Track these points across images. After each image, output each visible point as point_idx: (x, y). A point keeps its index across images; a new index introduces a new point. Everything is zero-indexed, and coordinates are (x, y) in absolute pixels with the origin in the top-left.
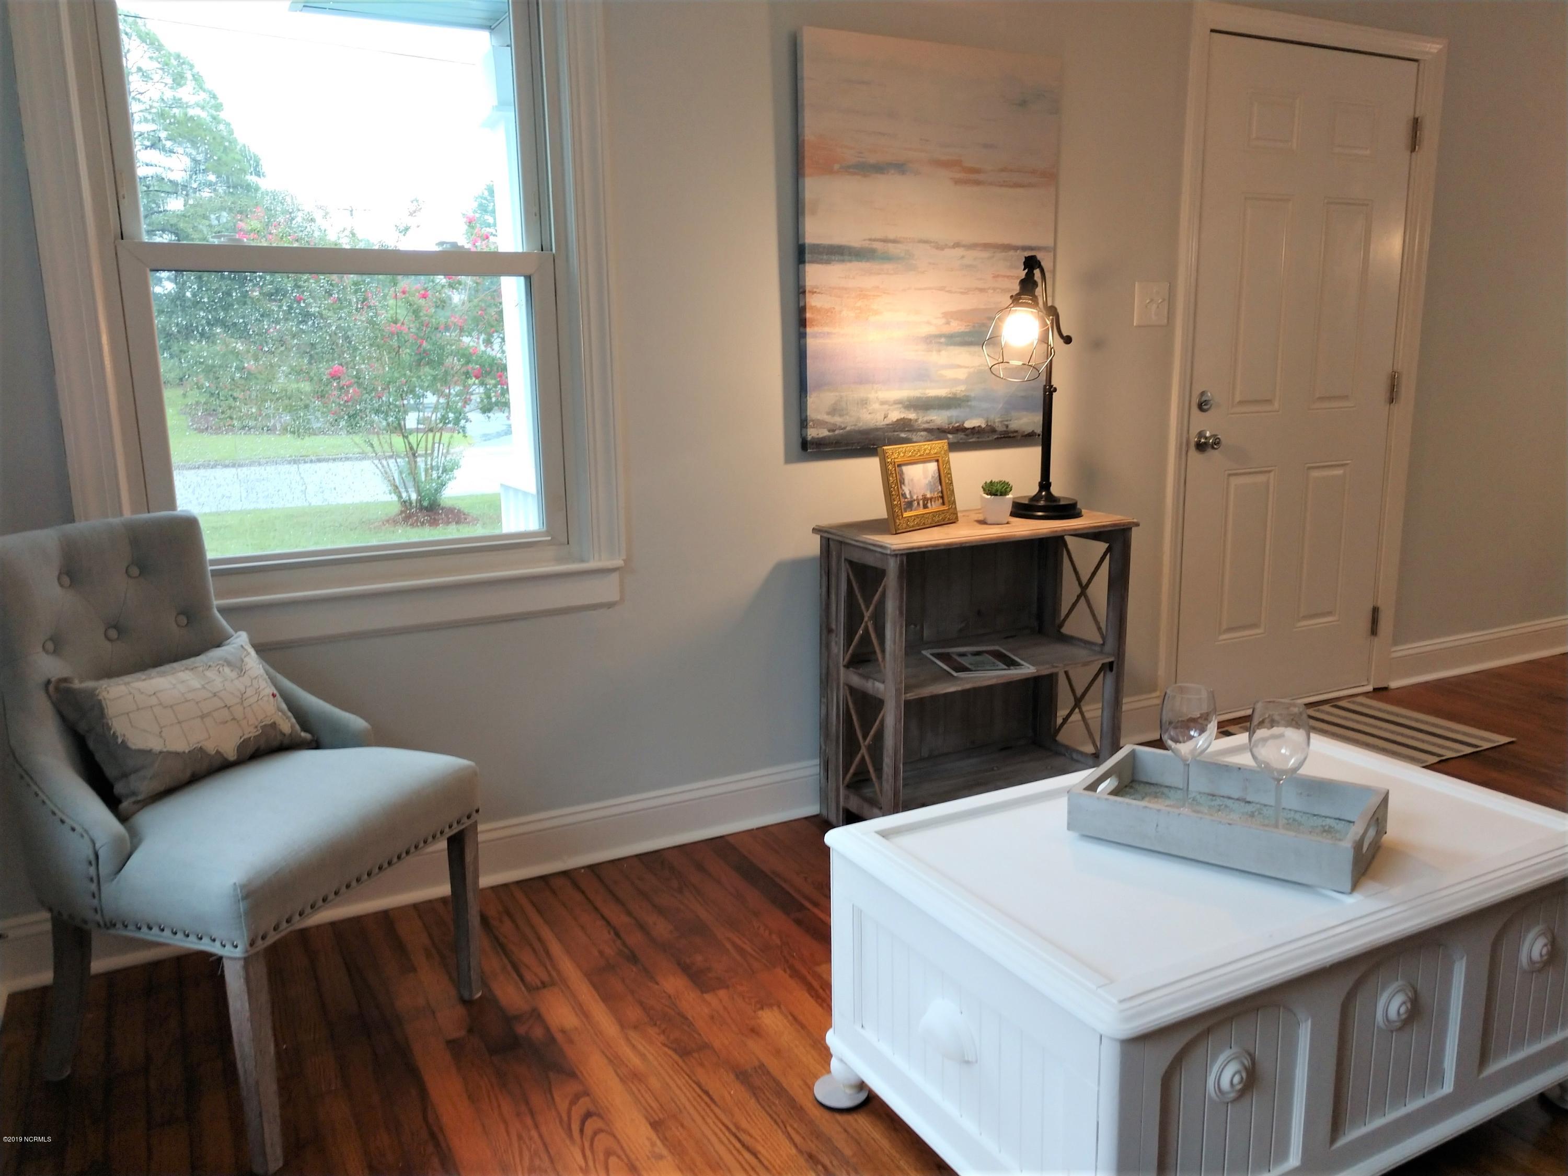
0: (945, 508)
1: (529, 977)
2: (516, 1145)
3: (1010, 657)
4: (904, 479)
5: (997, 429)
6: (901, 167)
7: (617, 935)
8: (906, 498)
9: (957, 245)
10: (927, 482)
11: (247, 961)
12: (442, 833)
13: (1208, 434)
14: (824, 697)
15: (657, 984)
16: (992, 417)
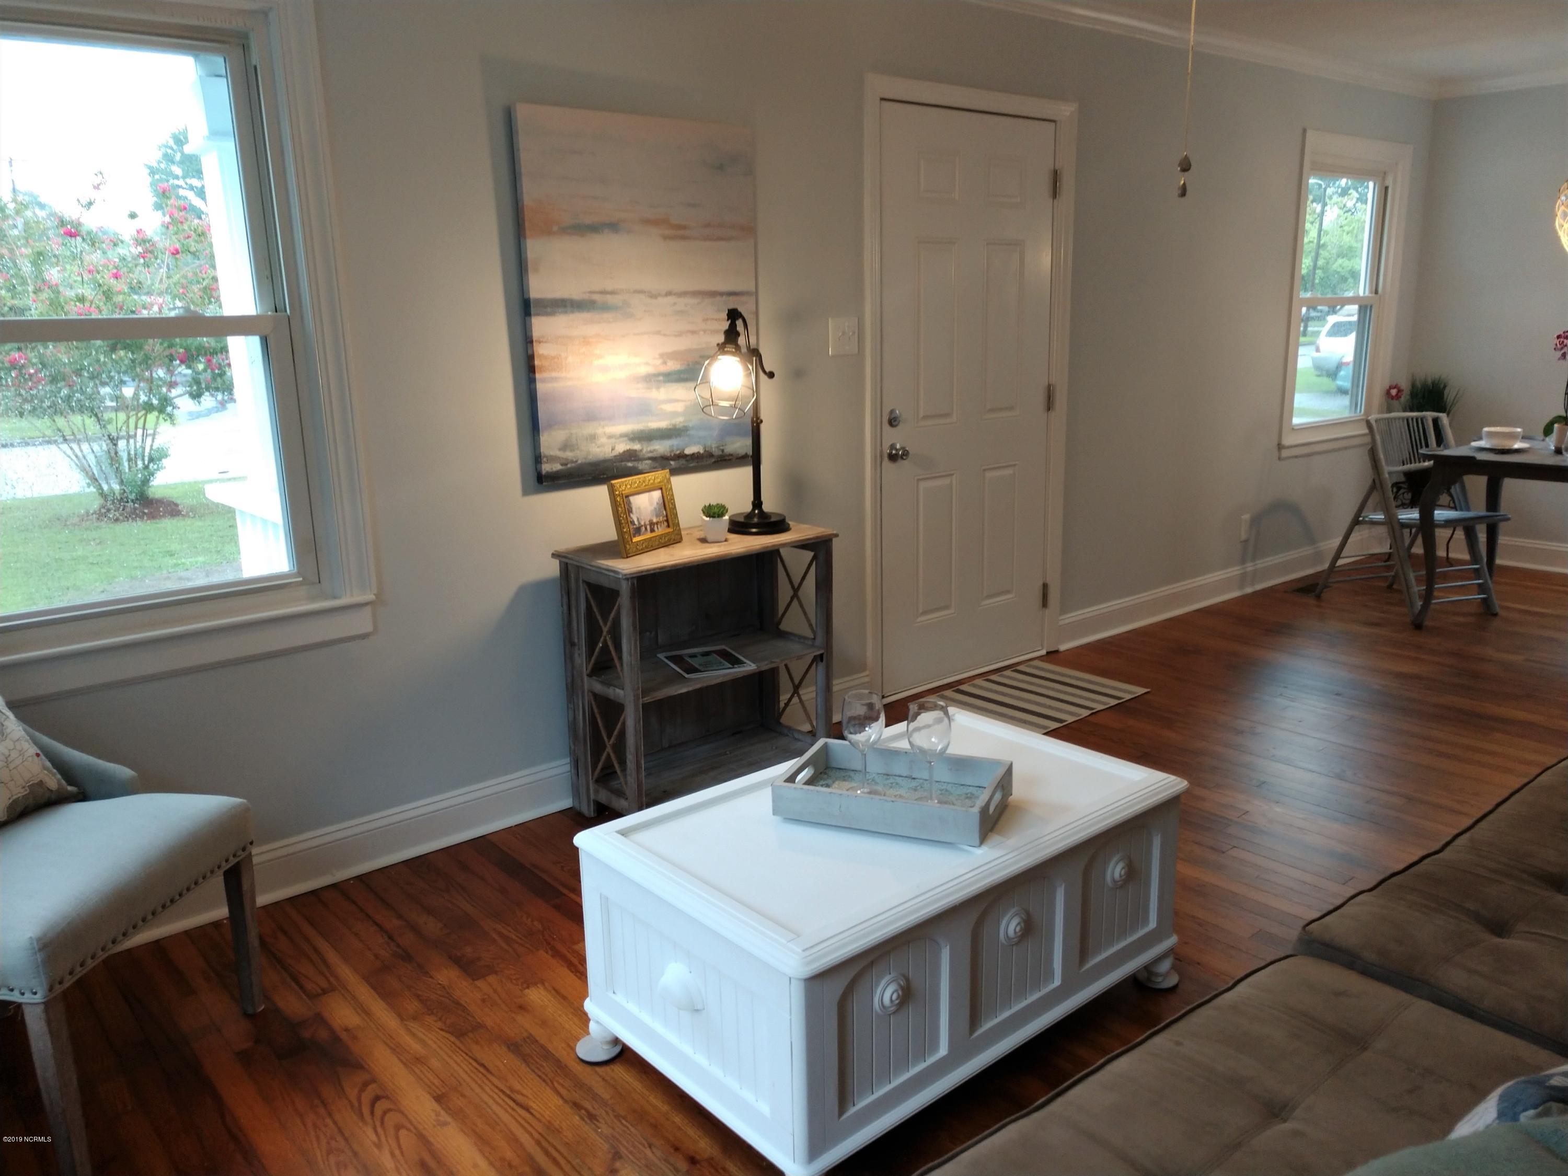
0: (670, 530)
1: (309, 986)
2: (313, 1133)
3: (734, 656)
4: (631, 508)
5: (713, 453)
6: (613, 227)
7: (391, 938)
8: (635, 524)
9: (669, 293)
10: (652, 508)
11: (48, 1005)
12: (219, 867)
13: (898, 447)
14: (570, 703)
15: (431, 977)
16: (709, 443)
